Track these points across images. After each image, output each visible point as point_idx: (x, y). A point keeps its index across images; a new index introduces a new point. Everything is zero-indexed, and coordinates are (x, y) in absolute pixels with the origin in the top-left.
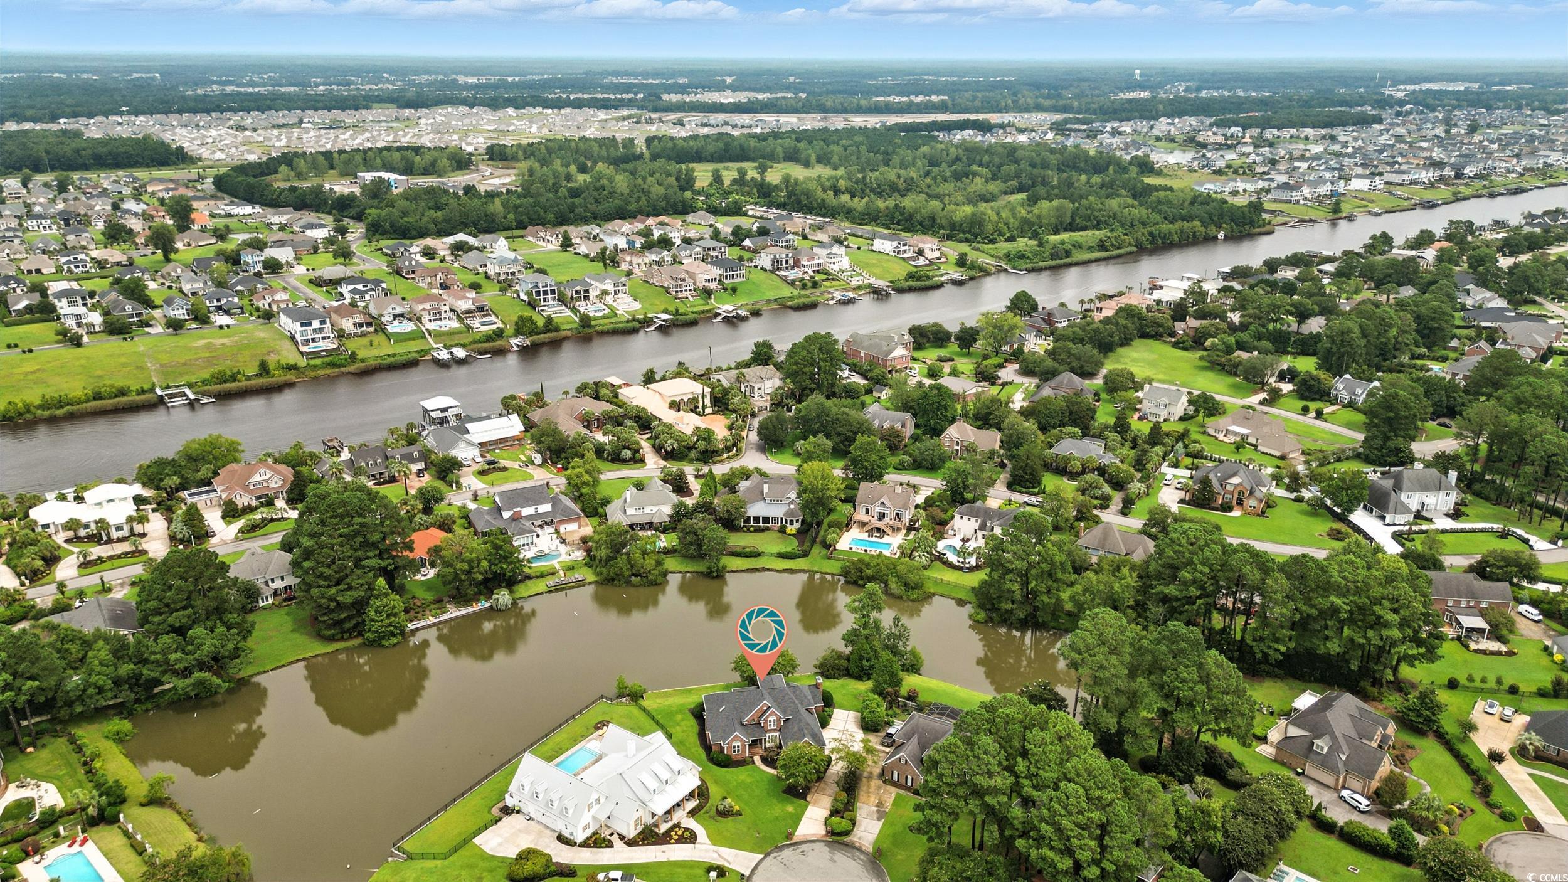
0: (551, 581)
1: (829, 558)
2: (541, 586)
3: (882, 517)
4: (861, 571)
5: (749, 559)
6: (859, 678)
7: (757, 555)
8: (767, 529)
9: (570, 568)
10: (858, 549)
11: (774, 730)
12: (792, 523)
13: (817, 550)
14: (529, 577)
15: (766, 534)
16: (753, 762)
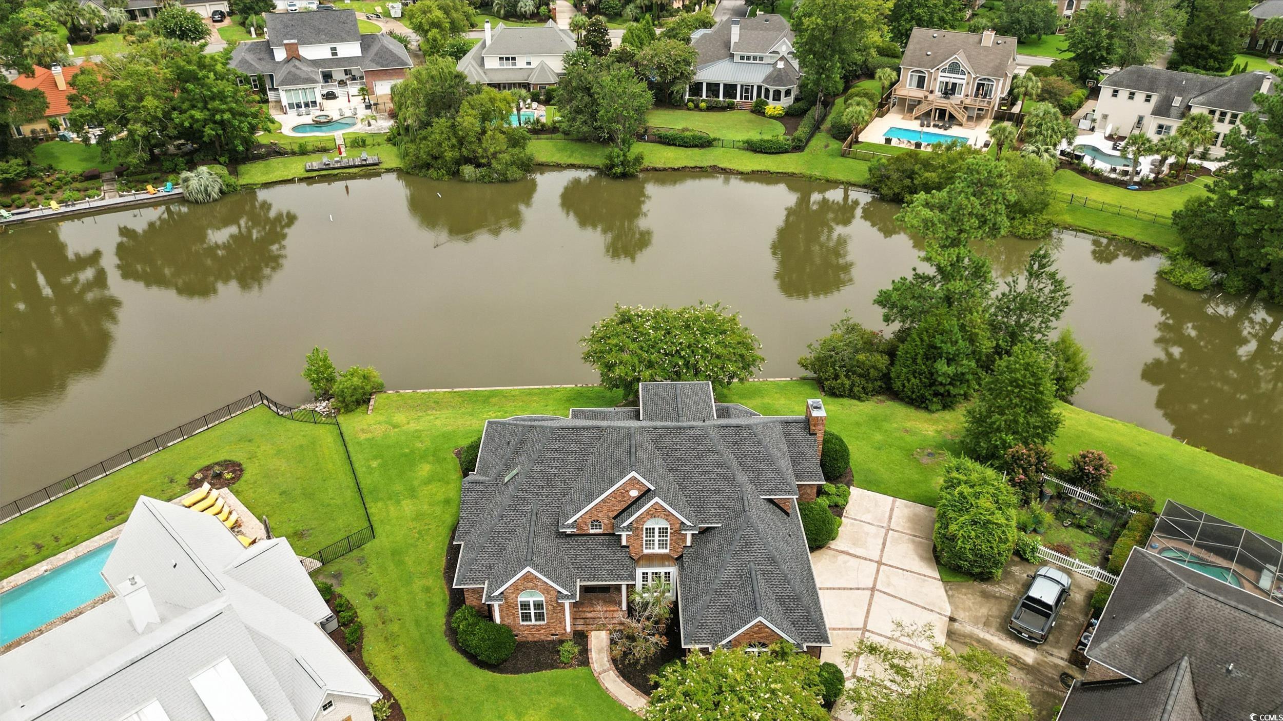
0: (315, 162)
1: (843, 155)
2: (296, 167)
3: (949, 91)
4: (911, 175)
5: (690, 151)
6: (918, 402)
7: (705, 143)
8: (731, 107)
9: (359, 143)
10: (902, 144)
11: (661, 559)
12: (777, 96)
13: (819, 141)
14: (275, 152)
15: (728, 114)
16: (584, 659)
